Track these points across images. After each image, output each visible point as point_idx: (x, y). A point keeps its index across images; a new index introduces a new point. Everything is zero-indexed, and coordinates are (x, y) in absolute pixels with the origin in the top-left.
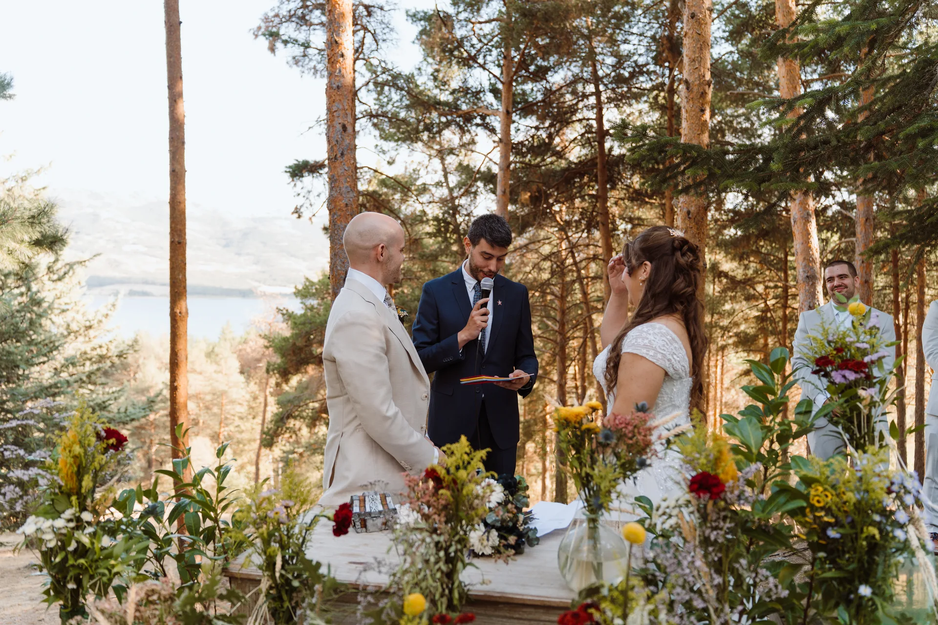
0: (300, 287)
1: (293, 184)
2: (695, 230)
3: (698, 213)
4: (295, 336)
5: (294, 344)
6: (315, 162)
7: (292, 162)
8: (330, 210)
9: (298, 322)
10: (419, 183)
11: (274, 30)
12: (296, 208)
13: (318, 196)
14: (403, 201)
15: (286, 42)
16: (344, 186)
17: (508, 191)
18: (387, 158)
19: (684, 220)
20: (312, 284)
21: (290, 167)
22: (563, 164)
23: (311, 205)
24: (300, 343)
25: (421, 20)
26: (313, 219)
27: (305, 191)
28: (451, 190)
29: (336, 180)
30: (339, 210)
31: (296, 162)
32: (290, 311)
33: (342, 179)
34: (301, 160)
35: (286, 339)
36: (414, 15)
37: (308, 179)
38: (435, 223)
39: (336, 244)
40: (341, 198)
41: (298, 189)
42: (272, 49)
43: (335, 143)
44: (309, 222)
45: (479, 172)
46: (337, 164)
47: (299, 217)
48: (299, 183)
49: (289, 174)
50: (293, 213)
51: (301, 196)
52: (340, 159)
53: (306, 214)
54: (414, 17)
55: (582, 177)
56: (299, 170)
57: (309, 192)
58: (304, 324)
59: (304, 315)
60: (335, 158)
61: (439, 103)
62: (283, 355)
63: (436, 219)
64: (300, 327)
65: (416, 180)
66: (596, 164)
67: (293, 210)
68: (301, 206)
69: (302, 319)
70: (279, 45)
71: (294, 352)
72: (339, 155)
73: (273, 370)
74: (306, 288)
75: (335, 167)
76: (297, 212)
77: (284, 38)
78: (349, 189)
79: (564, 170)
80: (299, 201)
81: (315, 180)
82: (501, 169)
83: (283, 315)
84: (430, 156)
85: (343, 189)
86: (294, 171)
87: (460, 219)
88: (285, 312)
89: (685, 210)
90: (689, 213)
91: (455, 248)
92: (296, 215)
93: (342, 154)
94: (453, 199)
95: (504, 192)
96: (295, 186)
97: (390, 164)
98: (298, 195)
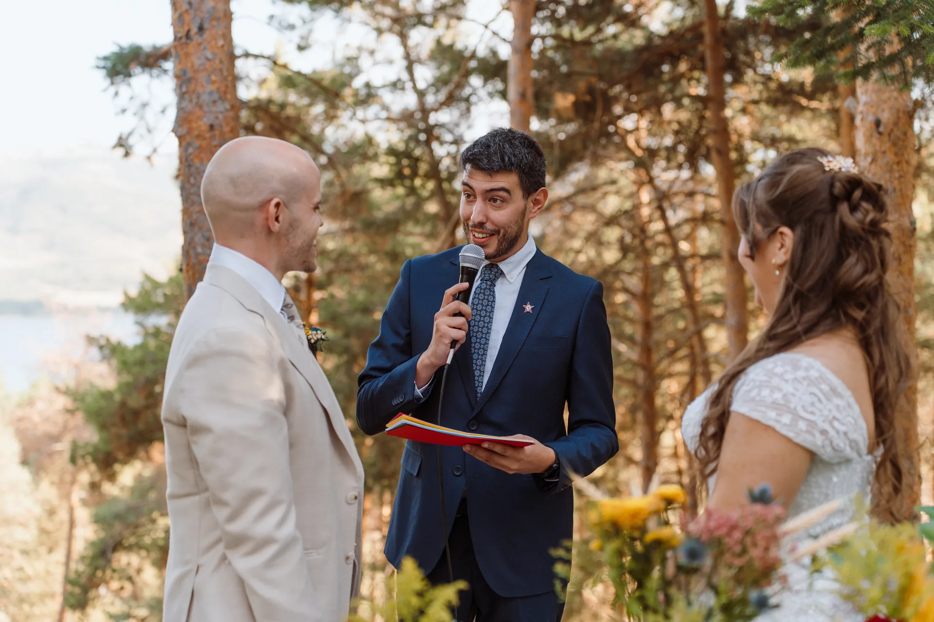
0: (134, 292)
1: (112, 90)
2: (890, 157)
3: (896, 124)
4: (126, 388)
5: (123, 404)
6: (155, 48)
7: (110, 49)
8: (180, 138)
9: (131, 359)
10: (358, 83)
12: (120, 138)
13: (163, 112)
14: (330, 117)
16: (207, 89)
17: (530, 93)
18: (295, 37)
19: (868, 139)
20: (156, 285)
21: (105, 58)
22: (638, 38)
23: (149, 131)
24: (136, 401)
26: (155, 159)
27: (136, 104)
28: (421, 94)
29: (189, 81)
30: (198, 137)
31: (115, 49)
32: (114, 339)
33: (202, 77)
34: (126, 44)
35: (107, 395)
38: (392, 160)
39: (193, 203)
40: (199, 113)
41: (122, 100)
43: (185, 7)
44: (147, 163)
45: (473, 56)
46: (191, 48)
47: (127, 154)
48: (123, 89)
49: (103, 72)
50: (114, 147)
51: (129, 114)
52: (197, 39)
53: (140, 149)
55: (674, 61)
57: (144, 105)
58: (141, 363)
59: (143, 347)
60: (188, 35)
62: (103, 427)
63: (392, 151)
64: (136, 370)
65: (351, 77)
66: (700, 37)
67: (114, 140)
68: (130, 134)
69: (139, 354)
71: (123, 419)
72: (194, 30)
73: (83, 457)
74: (145, 294)
75: (187, 55)
76: (123, 144)
78: (216, 96)
79: (639, 51)
80: (125, 124)
82: (515, 50)
83: (101, 348)
84: (380, 31)
85: (205, 98)
86: (114, 66)
87: (439, 150)
88: (103, 342)
89: (871, 118)
90: (878, 123)
91: (432, 207)
92: (121, 151)
93: (201, 29)
94: (425, 112)
95: (523, 96)
96: (116, 94)
97: (301, 48)
98: (124, 111)
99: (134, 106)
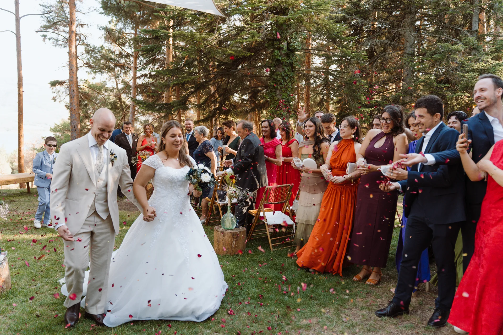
0: (53, 128)
1: (52, 88)
10: (105, 87)
11: (45, 33)
12: (54, 97)
13: (63, 93)
15: (49, 39)
20: (58, 126)
21: (51, 83)
23: (60, 96)
25: (103, 29)
31: (53, 81)
34: (55, 80)
36: (101, 27)
37: (58, 87)
41: (54, 90)
42: (44, 41)
47: (55, 101)
48: (54, 87)
49: (50, 85)
50: (52, 99)
51: (55, 93)
53: (58, 100)
54: (101, 28)
56: (54, 84)
57: (59, 92)
61: (112, 59)
65: (104, 85)
67: (52, 98)
68: (56, 97)
70: (47, 40)
74: (55, 128)
76: (54, 99)
77: (49, 37)
80: (55, 95)
81: (61, 87)
84: (110, 76)
96: (53, 89)
97: (93, 79)
98: (54, 92)
99: (56, 92)
